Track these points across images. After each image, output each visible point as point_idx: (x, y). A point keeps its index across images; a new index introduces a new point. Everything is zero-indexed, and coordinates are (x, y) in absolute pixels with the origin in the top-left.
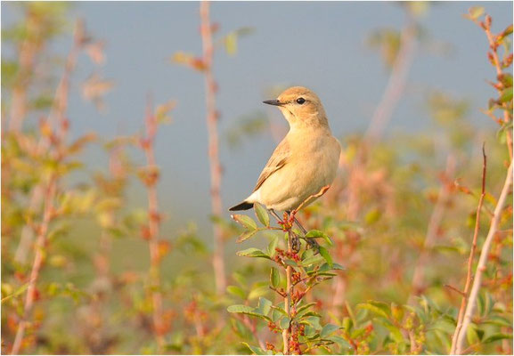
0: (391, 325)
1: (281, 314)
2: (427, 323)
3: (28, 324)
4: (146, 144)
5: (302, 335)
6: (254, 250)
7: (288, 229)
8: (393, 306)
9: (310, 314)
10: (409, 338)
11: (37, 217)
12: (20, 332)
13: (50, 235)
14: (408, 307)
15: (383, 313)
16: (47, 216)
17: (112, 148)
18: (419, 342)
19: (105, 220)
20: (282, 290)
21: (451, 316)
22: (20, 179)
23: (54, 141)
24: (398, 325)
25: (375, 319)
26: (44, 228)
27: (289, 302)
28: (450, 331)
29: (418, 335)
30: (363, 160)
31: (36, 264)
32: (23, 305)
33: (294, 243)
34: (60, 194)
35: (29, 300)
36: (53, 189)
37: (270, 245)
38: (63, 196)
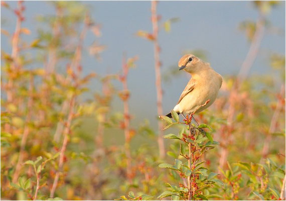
0: (251, 174)
1: (186, 168)
2: (270, 173)
3: (61, 174)
4: (123, 79)
5: (198, 179)
6: (171, 135)
7: (189, 123)
8: (252, 164)
9: (201, 168)
10: (260, 181)
11: (65, 117)
12: (56, 178)
13: (72, 127)
14: (260, 165)
15: (246, 168)
16: (70, 117)
17: (105, 81)
18: (265, 183)
19: (100, 118)
20: (187, 156)
21: (282, 169)
22: (57, 97)
23: (74, 77)
24: (254, 174)
25: (242, 171)
26: (69, 124)
27: (190, 162)
28: (282, 177)
29: (265, 179)
30: (236, 87)
31: (65, 142)
32: (58, 164)
33: (192, 131)
34: (77, 105)
35: (61, 161)
36: (73, 103)
37: (180, 132)
38: (78, 106)
